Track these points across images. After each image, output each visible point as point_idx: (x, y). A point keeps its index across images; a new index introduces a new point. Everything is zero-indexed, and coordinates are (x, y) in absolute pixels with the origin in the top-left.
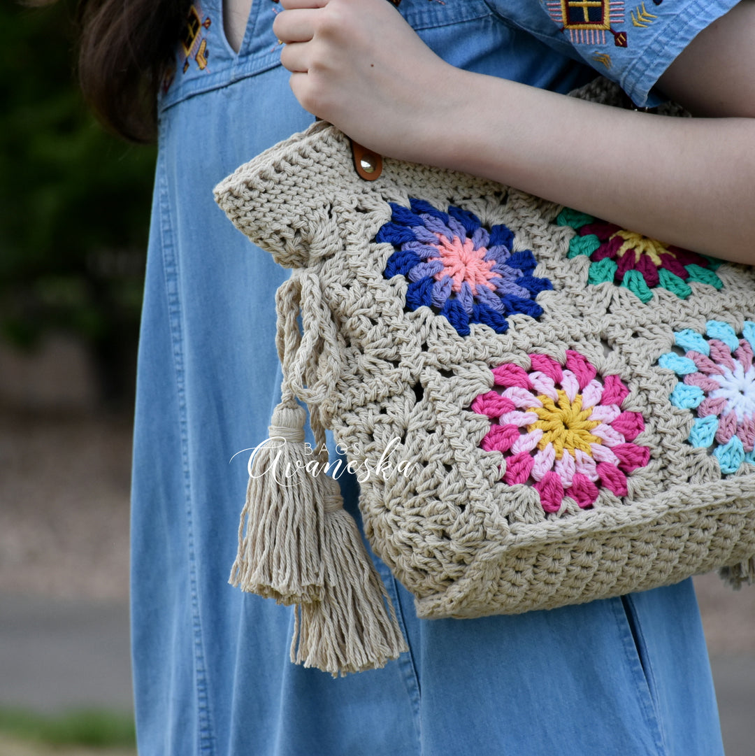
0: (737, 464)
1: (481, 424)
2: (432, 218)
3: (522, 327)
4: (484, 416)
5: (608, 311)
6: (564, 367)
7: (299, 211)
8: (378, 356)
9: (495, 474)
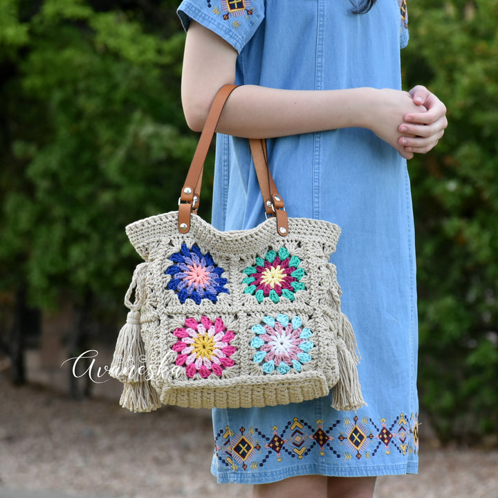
0: (271, 370)
1: (174, 339)
2: (196, 255)
3: (206, 304)
4: (176, 336)
5: (243, 305)
6: (213, 324)
7: (148, 241)
8: (151, 304)
9: (171, 360)
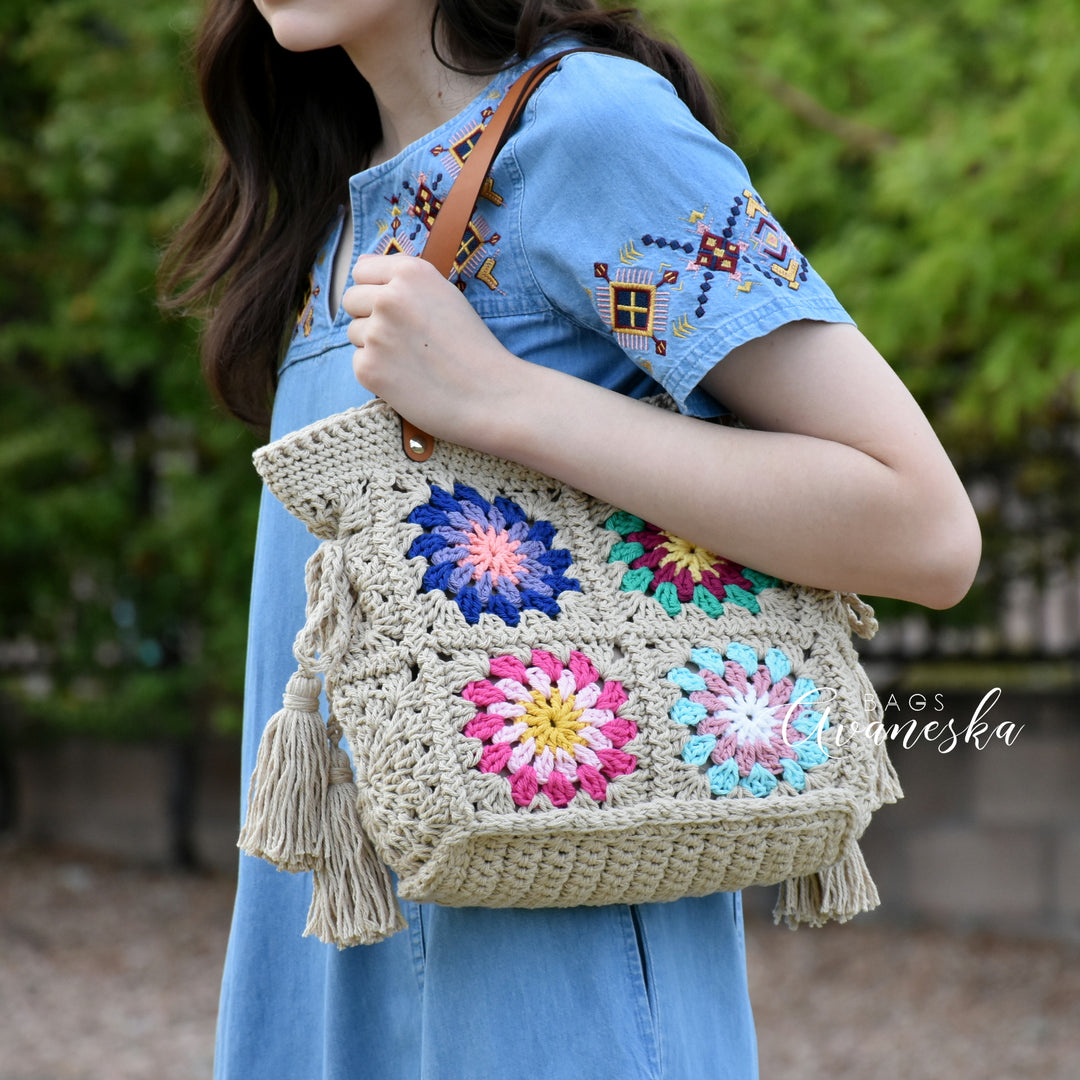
0: (730, 786)
1: (467, 710)
2: (472, 505)
3: (533, 623)
4: (472, 703)
5: (630, 619)
6: (566, 667)
7: (333, 482)
8: (383, 633)
9: (469, 760)
